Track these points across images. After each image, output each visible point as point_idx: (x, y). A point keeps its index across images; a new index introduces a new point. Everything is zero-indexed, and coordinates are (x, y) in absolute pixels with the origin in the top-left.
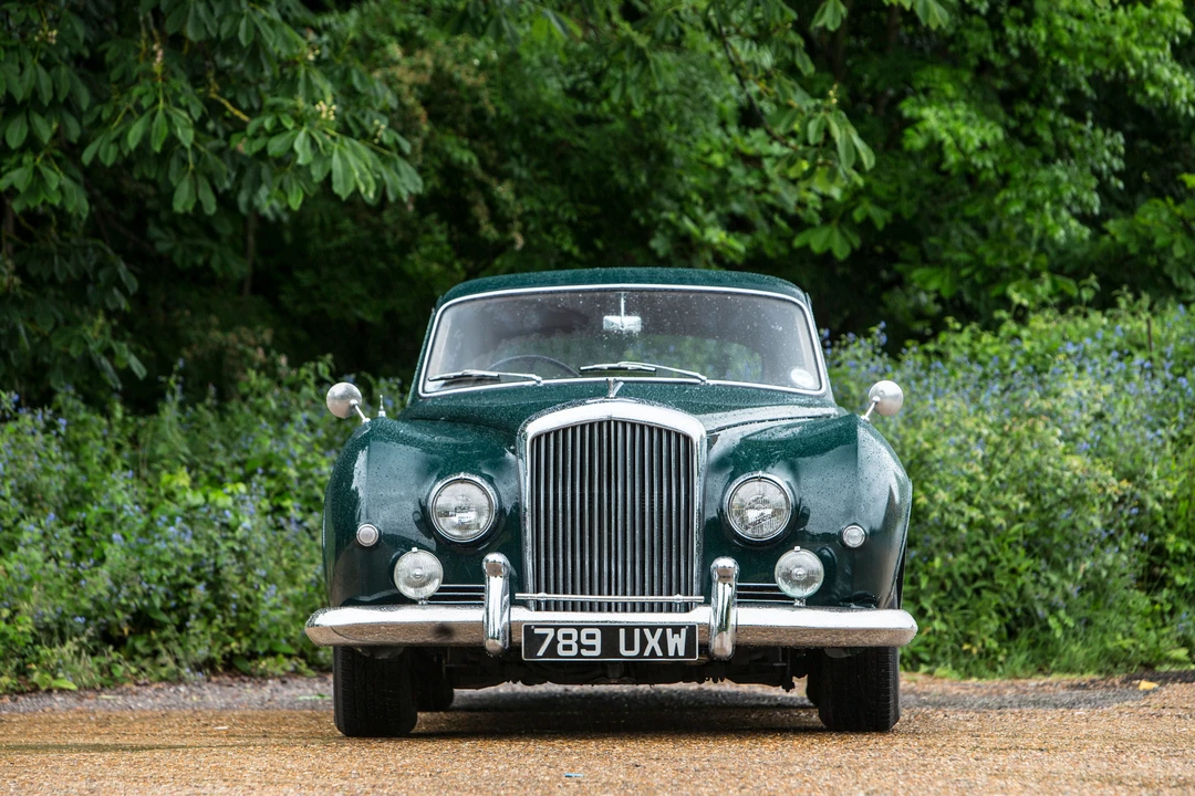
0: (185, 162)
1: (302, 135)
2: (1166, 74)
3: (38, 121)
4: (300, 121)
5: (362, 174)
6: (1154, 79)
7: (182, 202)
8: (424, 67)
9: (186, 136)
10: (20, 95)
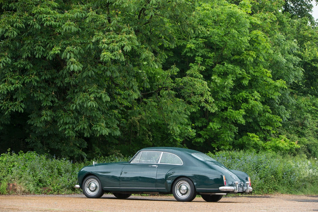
0: (86, 131)
1: (99, 127)
2: (241, 120)
3: (70, 125)
4: (99, 126)
5: (106, 132)
6: (239, 121)
7: (85, 136)
8: (139, 117)
9: (86, 127)
10: (68, 122)
